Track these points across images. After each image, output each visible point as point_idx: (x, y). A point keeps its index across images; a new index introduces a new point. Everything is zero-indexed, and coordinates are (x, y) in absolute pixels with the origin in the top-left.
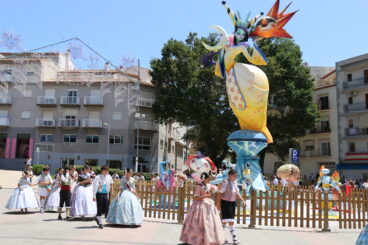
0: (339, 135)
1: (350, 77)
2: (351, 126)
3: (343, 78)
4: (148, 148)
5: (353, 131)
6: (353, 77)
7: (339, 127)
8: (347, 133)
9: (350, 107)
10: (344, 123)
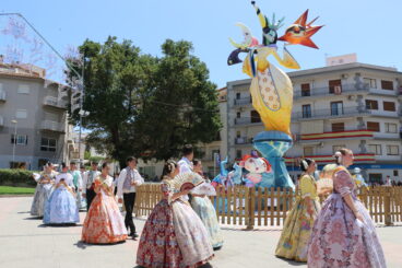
0: (228, 144)
1: (238, 95)
2: (239, 136)
3: (232, 96)
4: (54, 150)
5: (240, 140)
6: (242, 96)
7: (228, 137)
8: (236, 142)
9: (238, 120)
10: (233, 134)
